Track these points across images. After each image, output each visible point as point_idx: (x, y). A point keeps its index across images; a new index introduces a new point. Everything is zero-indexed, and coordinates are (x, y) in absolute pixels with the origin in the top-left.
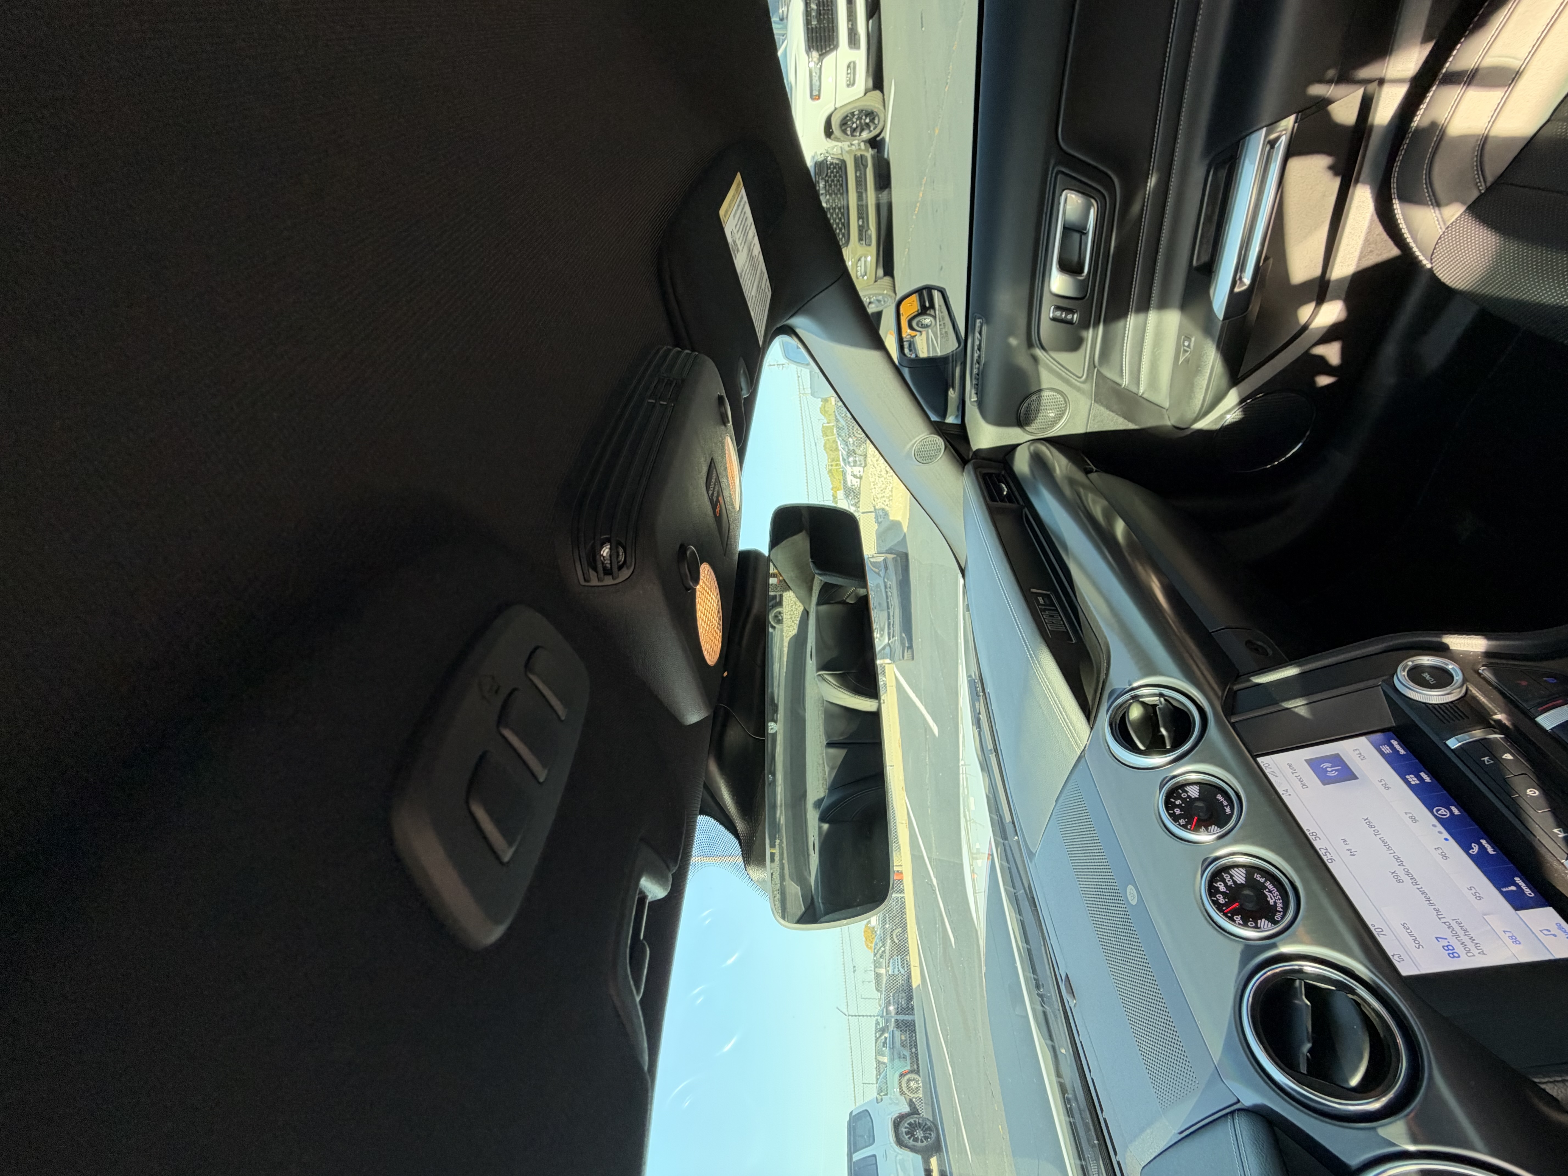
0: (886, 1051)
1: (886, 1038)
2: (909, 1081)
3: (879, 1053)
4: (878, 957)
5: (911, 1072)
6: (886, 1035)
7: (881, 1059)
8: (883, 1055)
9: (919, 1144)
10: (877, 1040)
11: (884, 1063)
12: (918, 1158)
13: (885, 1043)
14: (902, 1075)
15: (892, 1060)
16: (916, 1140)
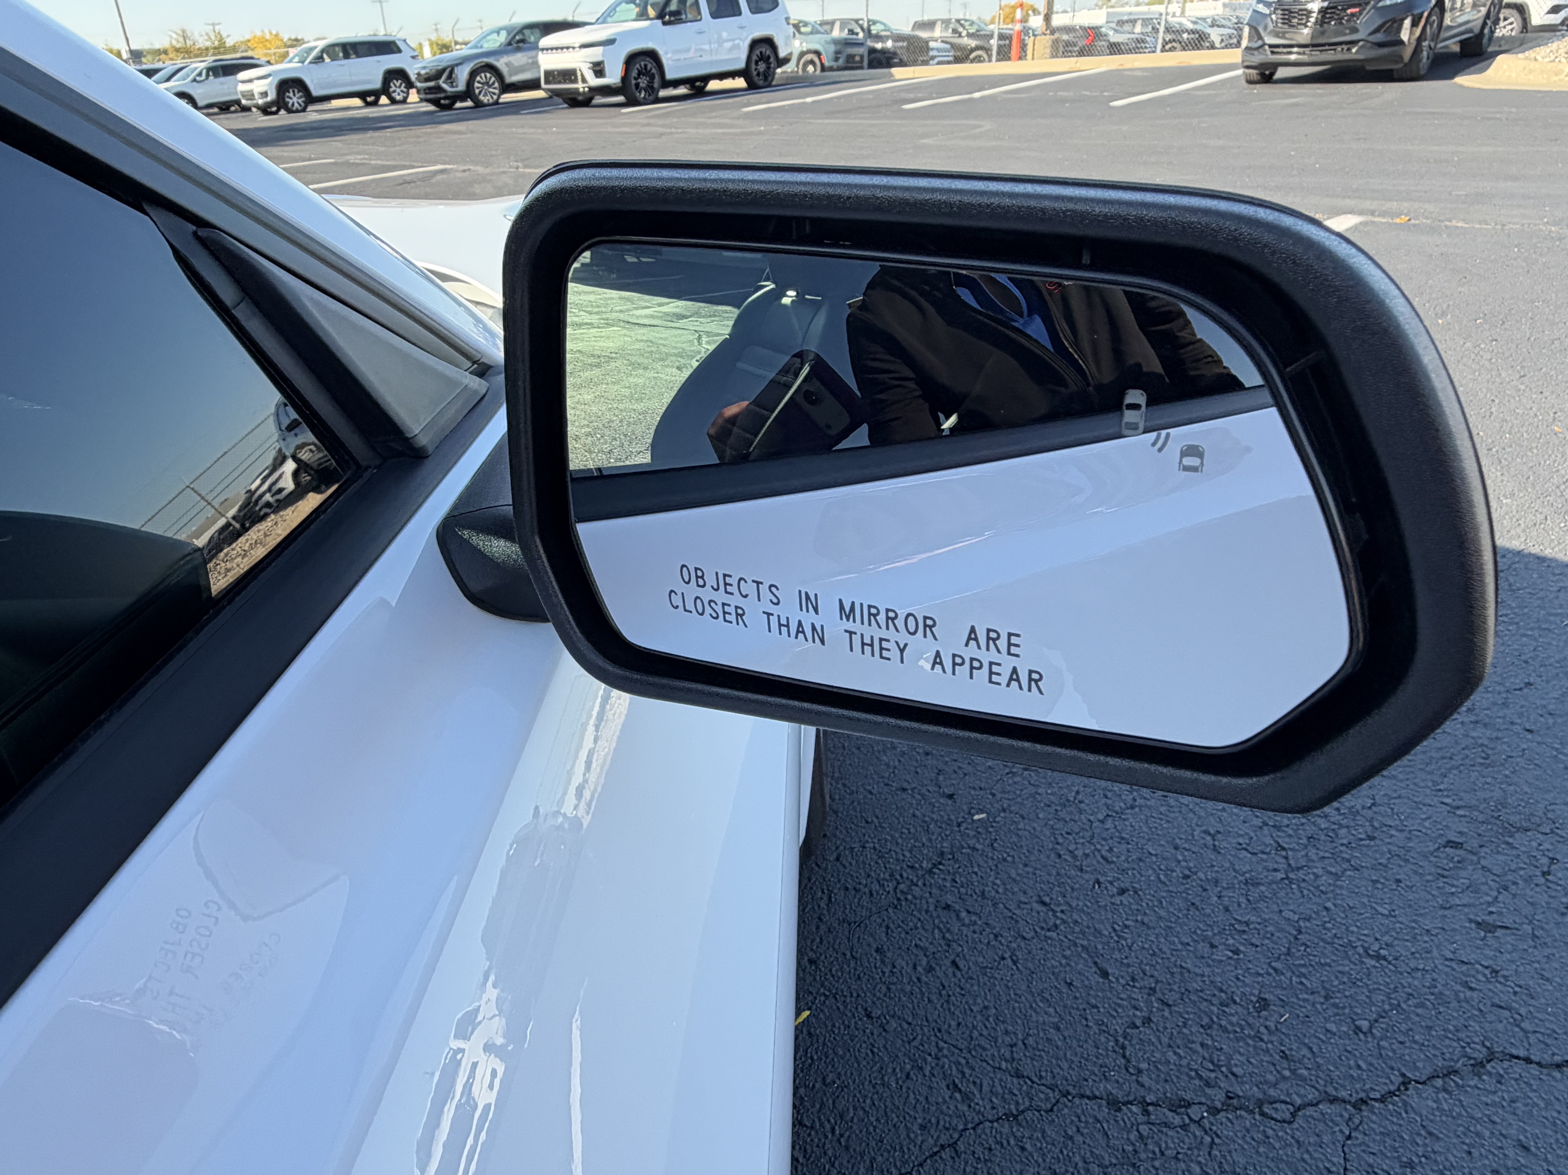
0: (845, 34)
1: (857, 34)
2: (812, 62)
3: (844, 23)
4: (957, 26)
5: (822, 65)
6: (861, 35)
7: (837, 26)
8: (842, 29)
9: (753, 66)
10: (857, 21)
11: (831, 31)
12: (742, 65)
13: (851, 32)
14: (818, 53)
15: (836, 42)
16: (757, 63)
